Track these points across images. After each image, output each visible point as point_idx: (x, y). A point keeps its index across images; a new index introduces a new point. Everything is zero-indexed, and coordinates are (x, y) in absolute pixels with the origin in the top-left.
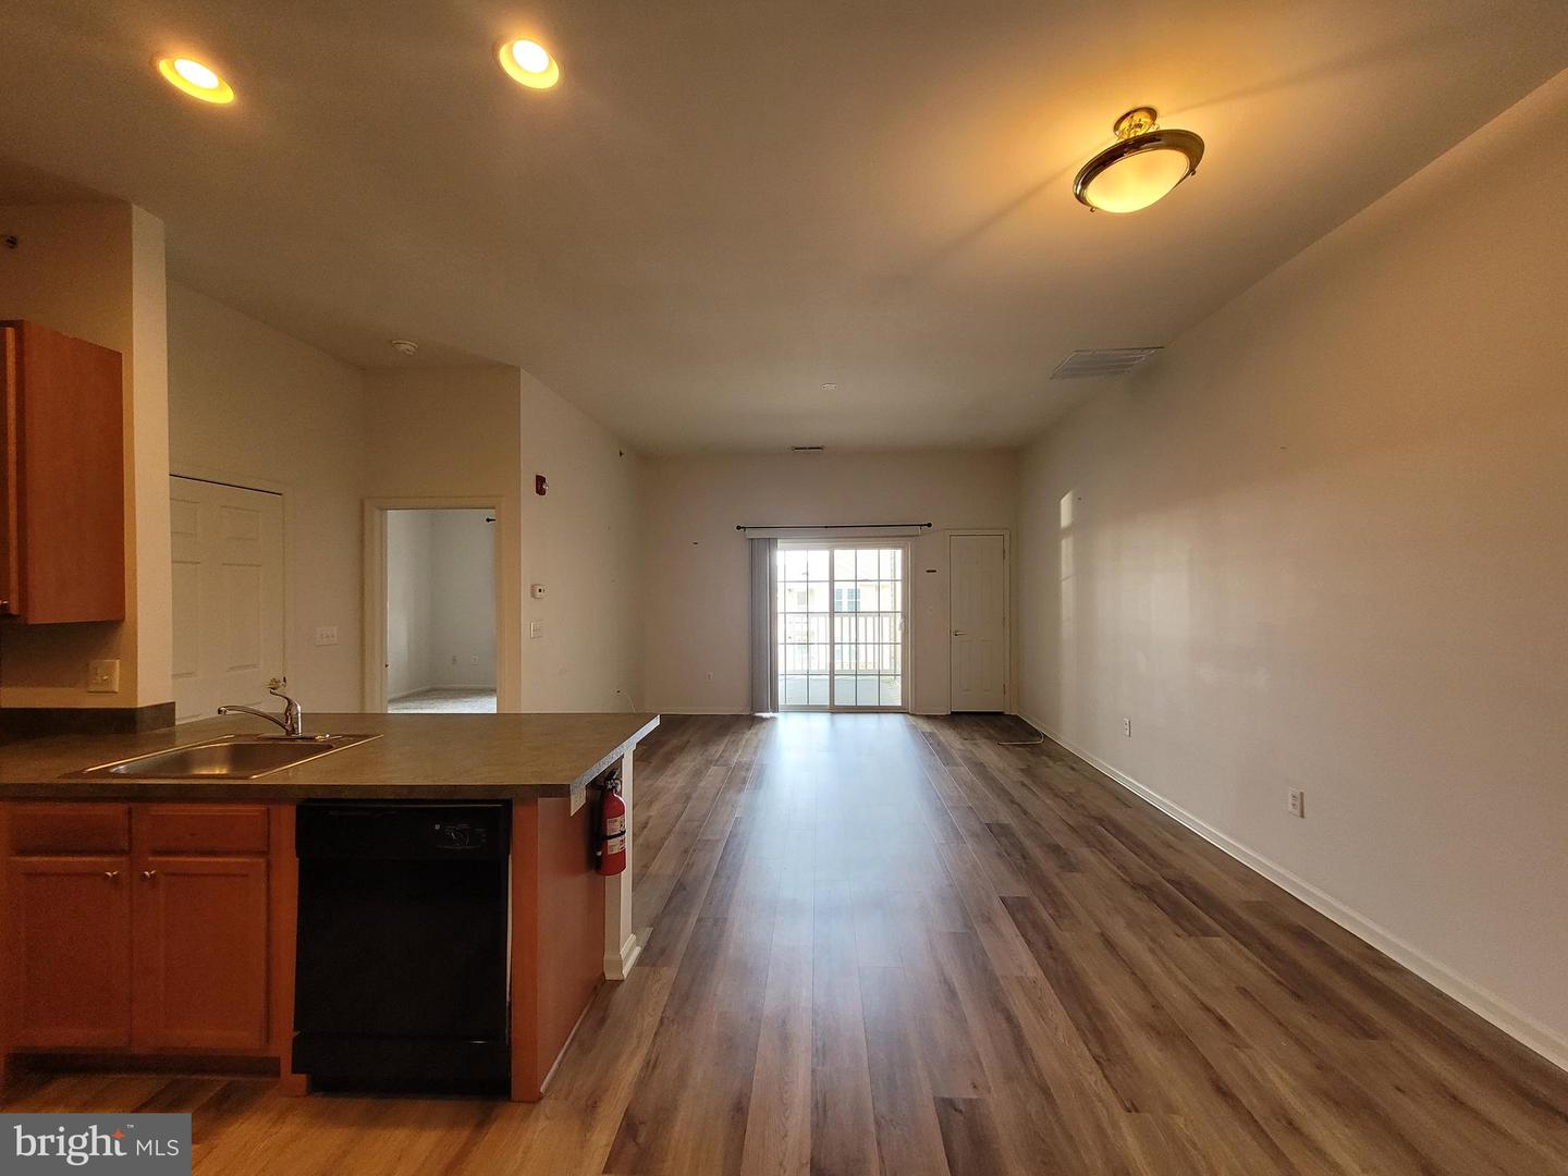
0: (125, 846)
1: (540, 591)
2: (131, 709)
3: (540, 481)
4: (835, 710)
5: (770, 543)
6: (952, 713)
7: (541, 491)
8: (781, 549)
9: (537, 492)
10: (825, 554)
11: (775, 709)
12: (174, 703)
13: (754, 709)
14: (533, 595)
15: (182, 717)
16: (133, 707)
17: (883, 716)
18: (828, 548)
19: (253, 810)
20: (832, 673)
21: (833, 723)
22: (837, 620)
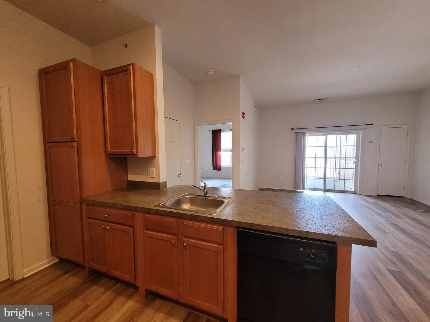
0: (176, 233)
2: (158, 183)
3: (244, 114)
4: (326, 190)
5: (304, 134)
6: (378, 195)
8: (308, 136)
9: (243, 118)
10: (324, 137)
11: (304, 188)
12: (167, 181)
13: (295, 188)
14: (242, 150)
15: (169, 186)
16: (159, 182)
17: (347, 194)
18: (324, 135)
19: (219, 228)
20: (325, 178)
22: (328, 160)
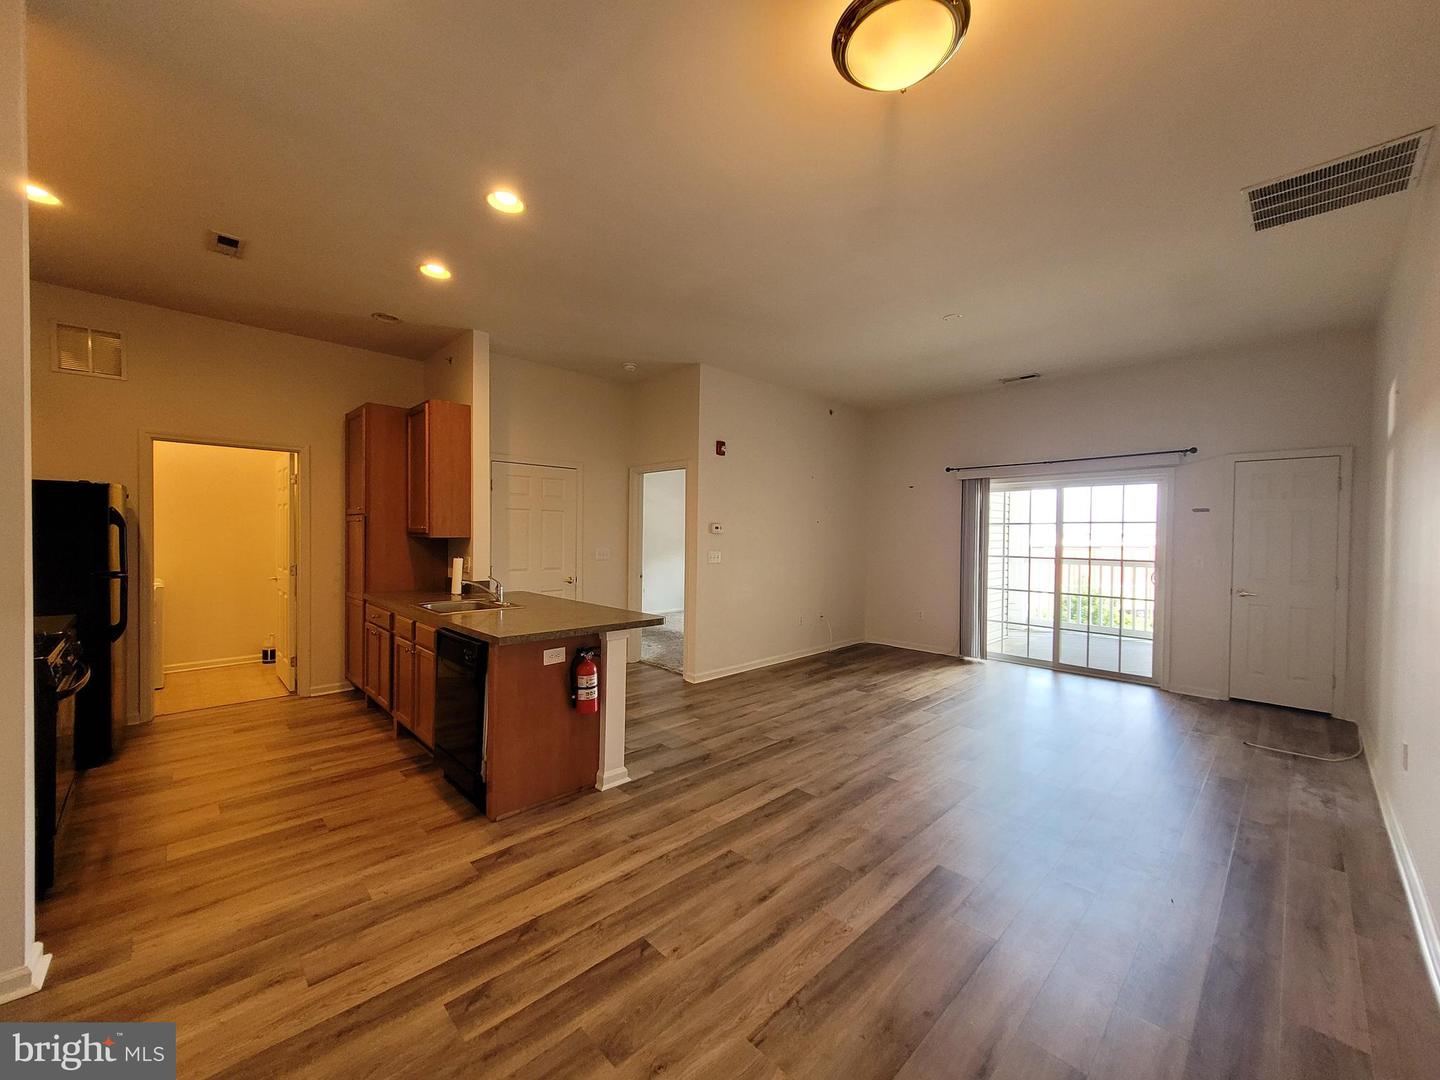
1: (717, 528)
3: (720, 444)
4: (1059, 668)
5: (982, 485)
6: (1232, 699)
7: (720, 452)
8: (996, 490)
9: (718, 453)
10: (1052, 493)
11: (983, 654)
13: (960, 650)
14: (711, 531)
17: (1124, 685)
18: (1053, 486)
20: (1057, 626)
21: (1056, 682)
22: (1065, 567)
